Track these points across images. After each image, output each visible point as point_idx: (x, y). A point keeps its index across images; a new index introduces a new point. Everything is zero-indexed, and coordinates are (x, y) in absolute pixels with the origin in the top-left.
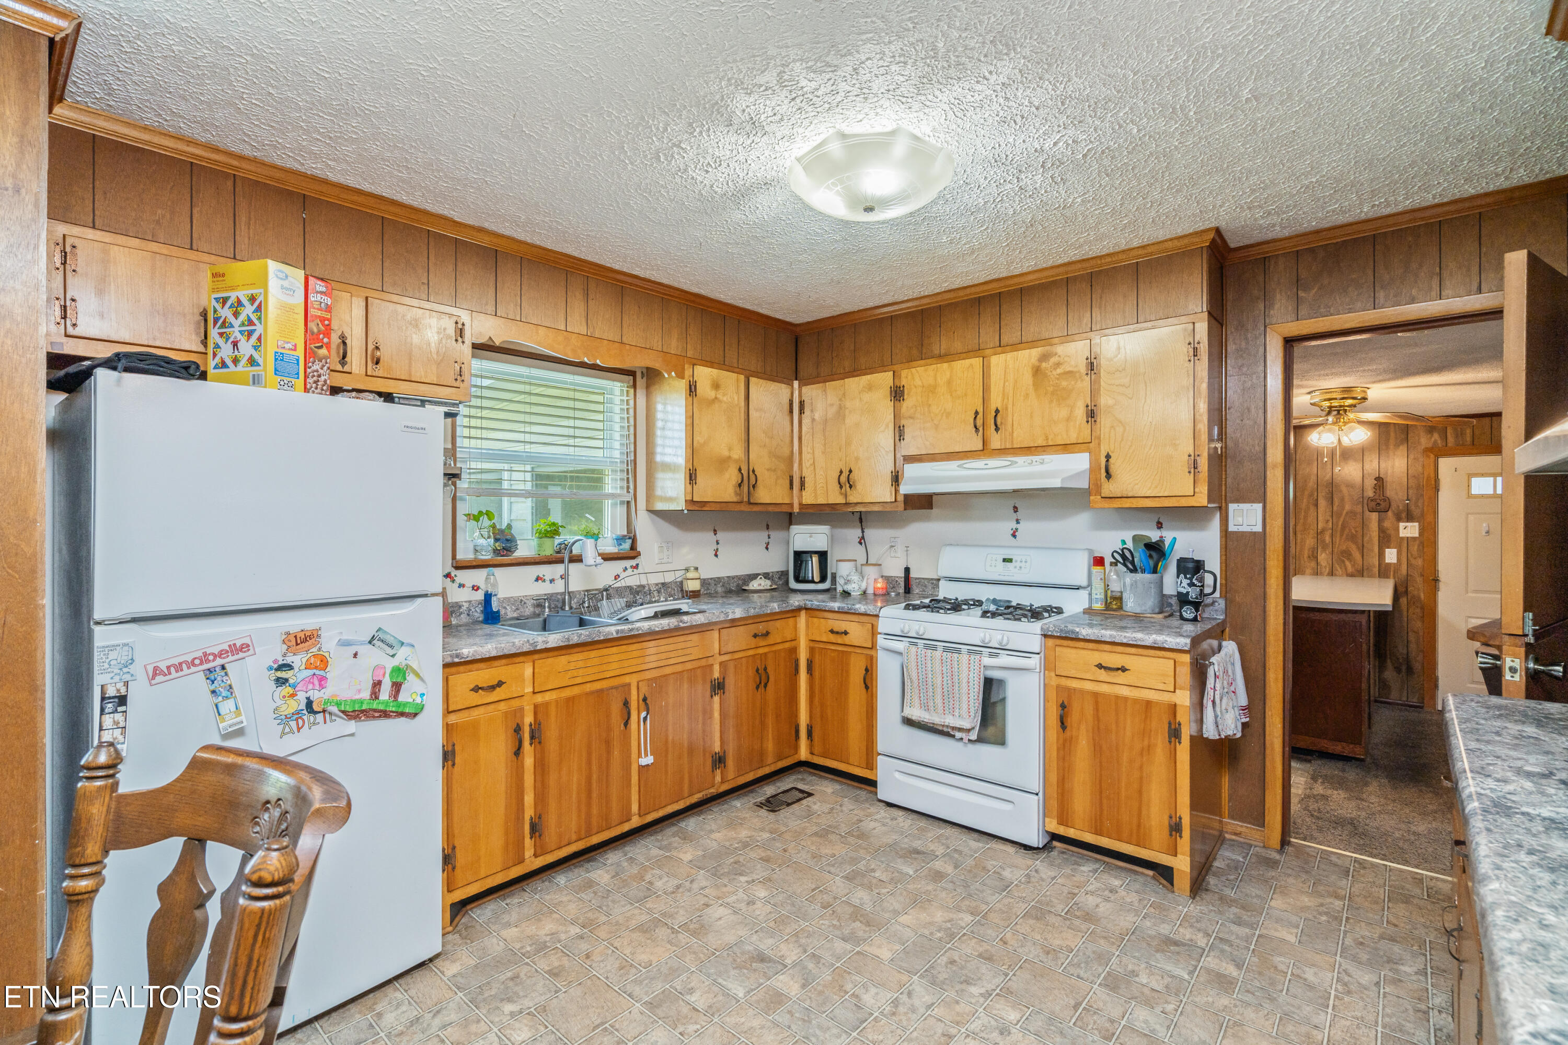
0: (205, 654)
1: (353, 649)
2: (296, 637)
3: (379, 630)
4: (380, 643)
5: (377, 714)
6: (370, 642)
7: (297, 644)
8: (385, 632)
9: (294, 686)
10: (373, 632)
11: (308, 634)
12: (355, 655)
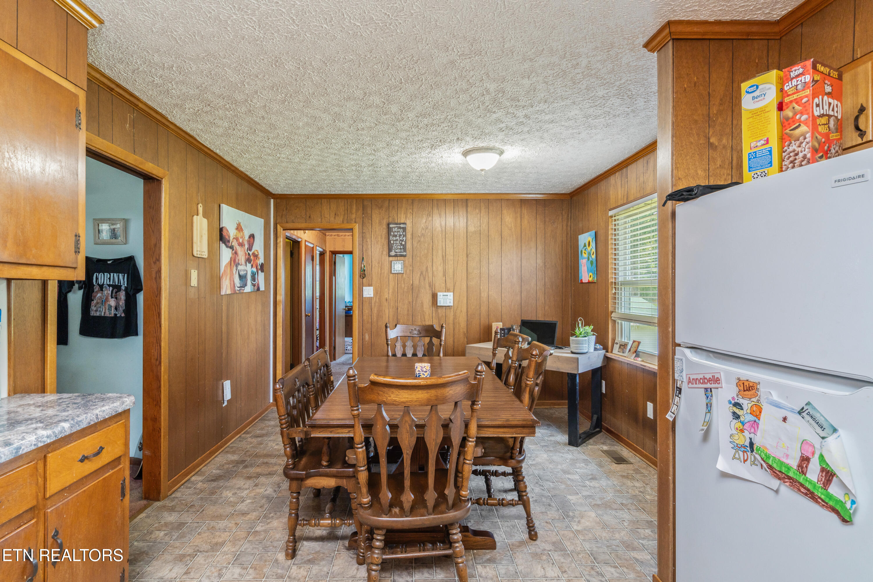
0: (705, 378)
1: (784, 413)
2: (743, 383)
3: (808, 404)
4: (808, 418)
5: (803, 490)
6: (800, 413)
7: (744, 391)
8: (814, 408)
9: (743, 424)
10: (803, 405)
11: (751, 385)
12: (785, 419)
